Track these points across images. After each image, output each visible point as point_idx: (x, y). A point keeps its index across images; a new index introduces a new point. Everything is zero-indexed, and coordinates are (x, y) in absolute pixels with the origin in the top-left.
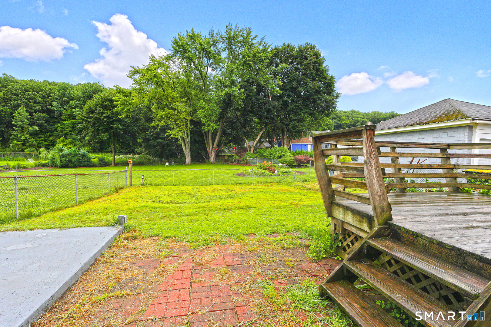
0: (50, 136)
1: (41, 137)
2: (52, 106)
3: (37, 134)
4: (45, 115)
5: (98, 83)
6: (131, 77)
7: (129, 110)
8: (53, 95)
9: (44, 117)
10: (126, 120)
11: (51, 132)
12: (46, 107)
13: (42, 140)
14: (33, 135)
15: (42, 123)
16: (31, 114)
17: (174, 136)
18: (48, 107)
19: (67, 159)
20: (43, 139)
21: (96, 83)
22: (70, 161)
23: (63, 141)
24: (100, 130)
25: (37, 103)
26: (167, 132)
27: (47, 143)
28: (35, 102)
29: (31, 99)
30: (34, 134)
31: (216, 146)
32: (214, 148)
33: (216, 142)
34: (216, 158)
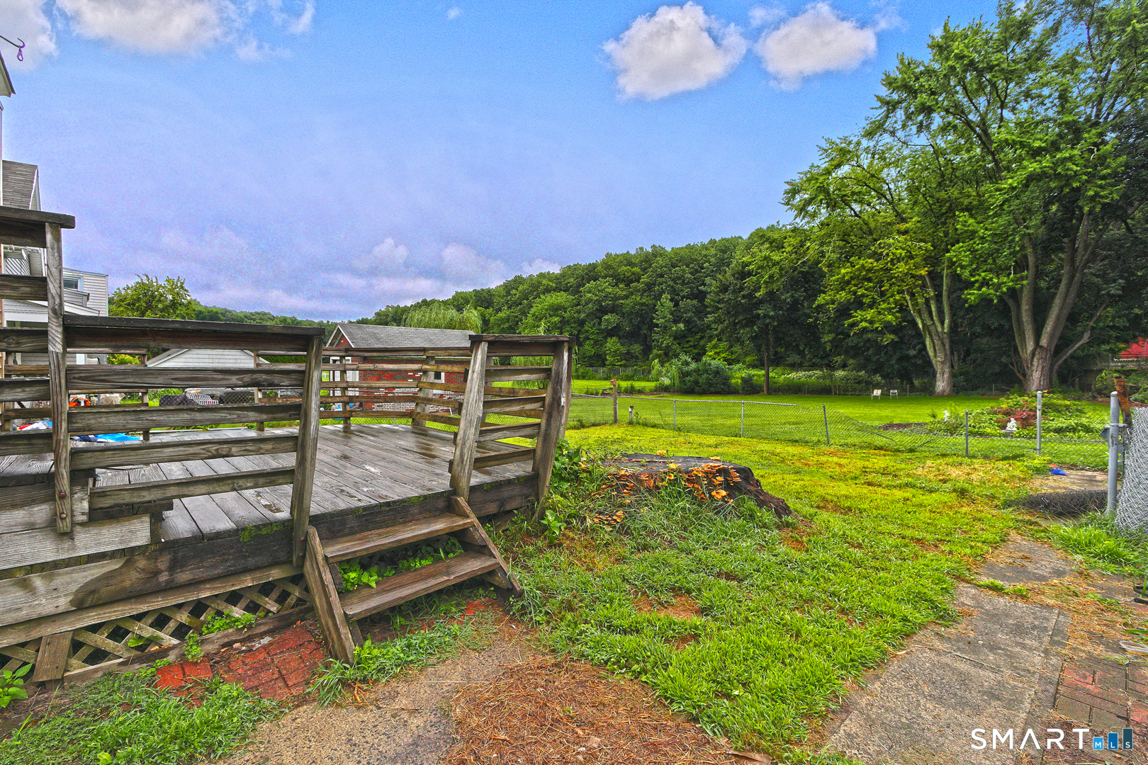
0: (702, 338)
1: (689, 341)
2: (705, 285)
3: (684, 337)
4: (695, 302)
5: (776, 224)
6: (787, 204)
7: (771, 277)
8: (706, 265)
9: (693, 306)
10: (783, 297)
11: (703, 331)
12: (697, 287)
13: (691, 346)
14: (679, 339)
15: (690, 318)
16: (676, 305)
17: (867, 325)
18: (700, 288)
19: (692, 379)
20: (692, 344)
21: (773, 226)
22: (696, 382)
23: (715, 347)
24: (737, 323)
25: (687, 284)
26: (850, 316)
27: (696, 351)
28: (683, 283)
29: (679, 278)
30: (679, 337)
31: (1050, 342)
32: (1041, 347)
33: (1048, 328)
34: (1051, 379)
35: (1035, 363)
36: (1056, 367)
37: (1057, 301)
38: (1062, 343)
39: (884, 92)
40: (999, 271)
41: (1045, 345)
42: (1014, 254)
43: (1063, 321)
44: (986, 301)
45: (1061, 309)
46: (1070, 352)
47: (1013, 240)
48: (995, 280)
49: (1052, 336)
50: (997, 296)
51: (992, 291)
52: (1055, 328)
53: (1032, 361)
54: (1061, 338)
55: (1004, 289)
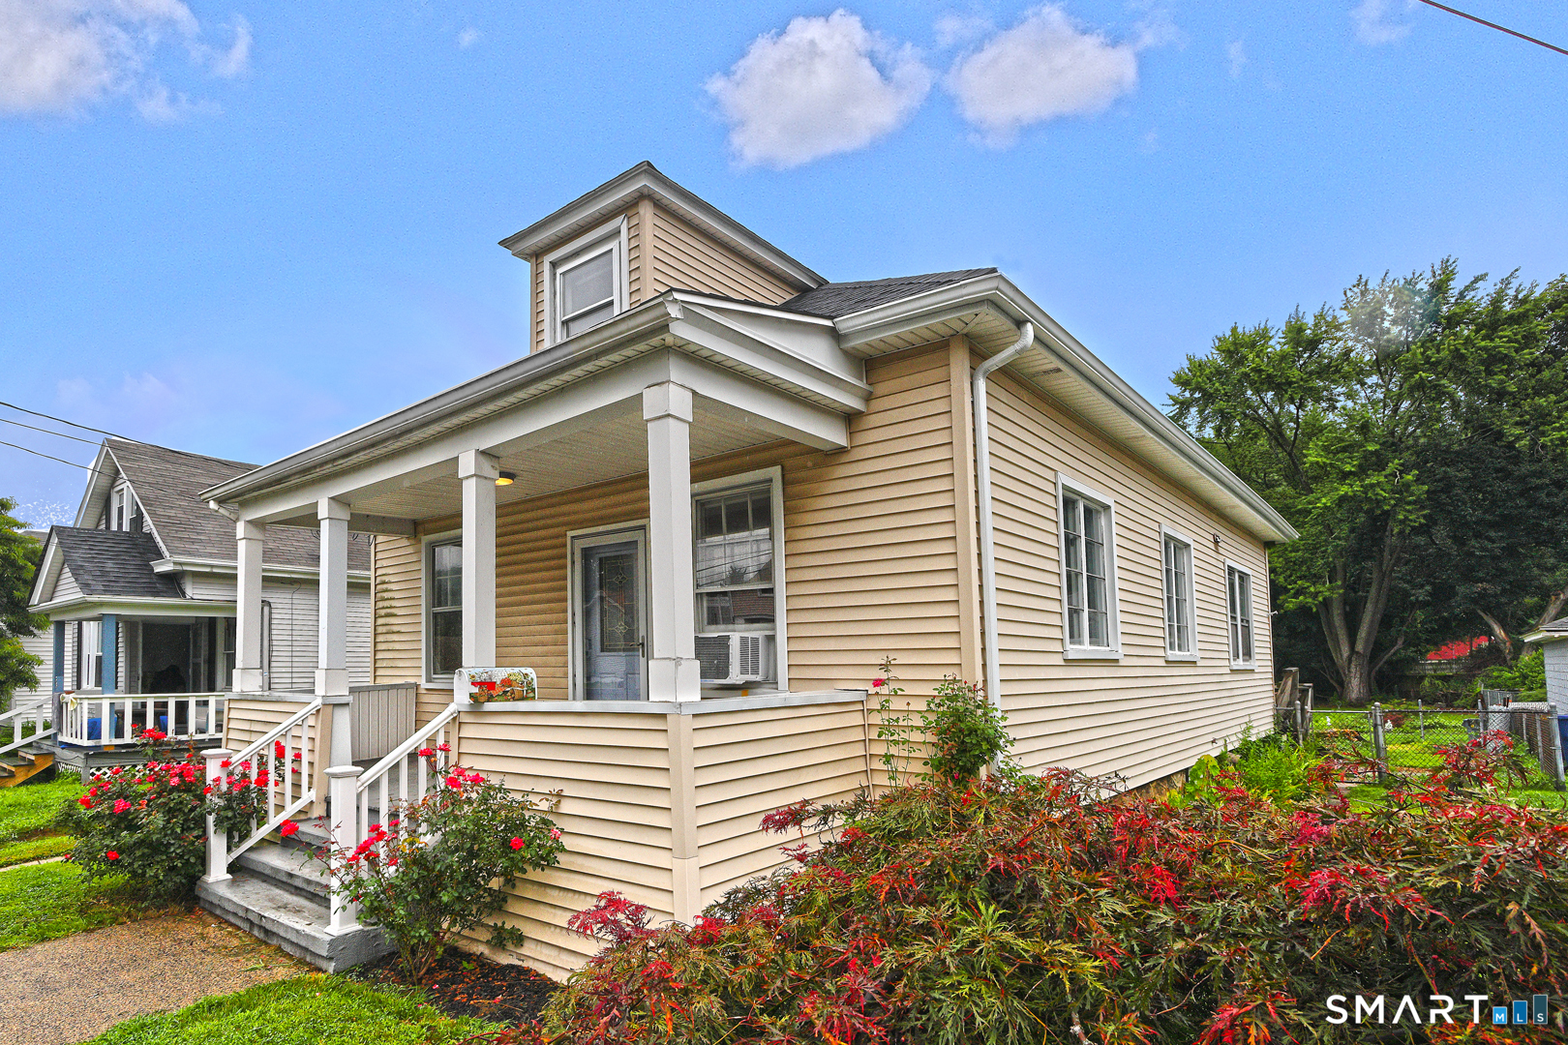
31: (1365, 648)
32: (1358, 653)
33: (1363, 633)
34: (1370, 685)
35: (1353, 670)
36: (1373, 674)
37: (1369, 606)
38: (1378, 648)
39: (1176, 390)
40: (1316, 579)
41: (1361, 651)
42: (1327, 564)
43: (1376, 626)
44: (1304, 610)
45: (1374, 614)
46: (1386, 657)
47: (1325, 551)
48: (1312, 589)
49: (1367, 641)
50: (1316, 605)
51: (1310, 600)
52: (1369, 634)
53: (1349, 668)
54: (1375, 643)
55: (1321, 599)
